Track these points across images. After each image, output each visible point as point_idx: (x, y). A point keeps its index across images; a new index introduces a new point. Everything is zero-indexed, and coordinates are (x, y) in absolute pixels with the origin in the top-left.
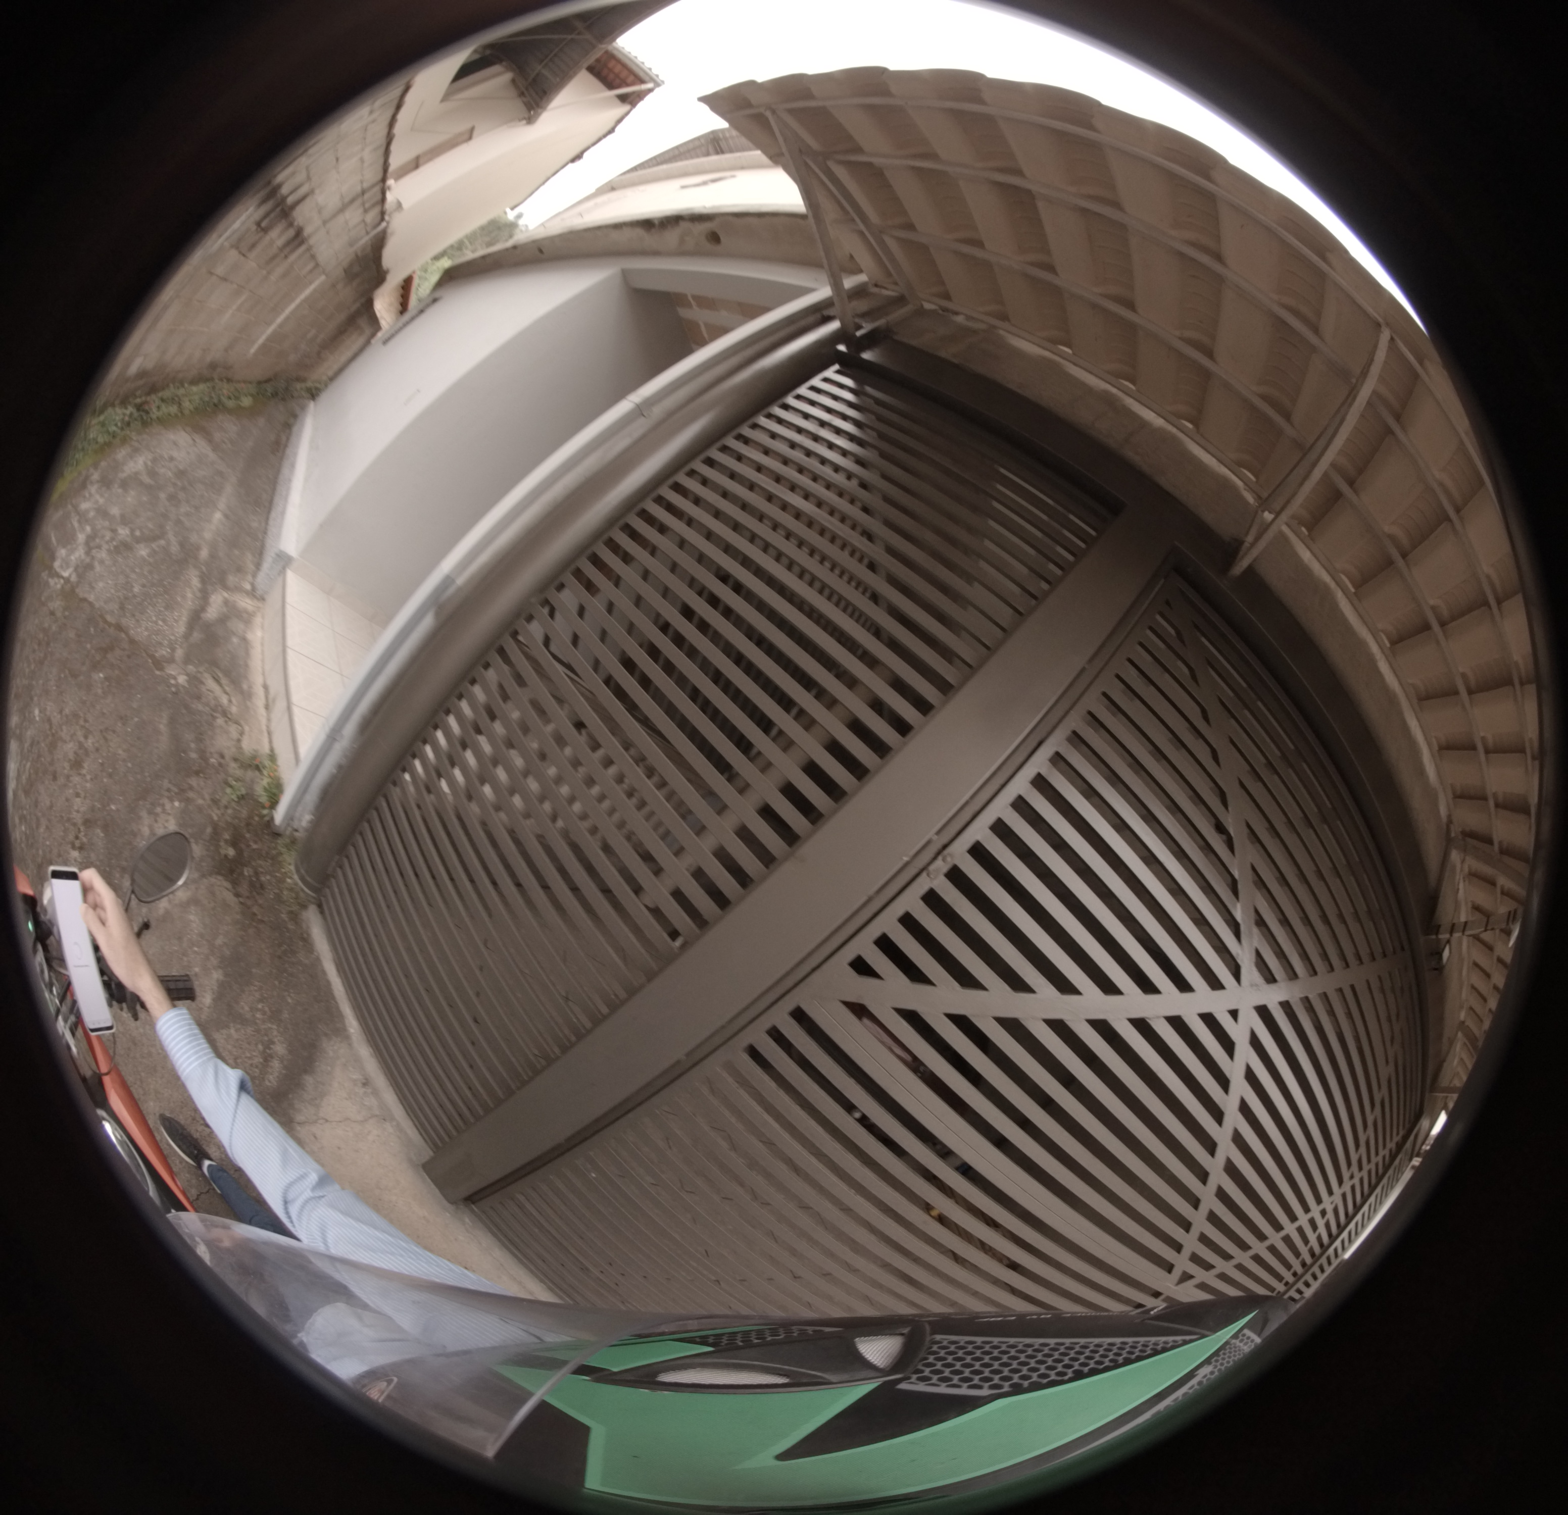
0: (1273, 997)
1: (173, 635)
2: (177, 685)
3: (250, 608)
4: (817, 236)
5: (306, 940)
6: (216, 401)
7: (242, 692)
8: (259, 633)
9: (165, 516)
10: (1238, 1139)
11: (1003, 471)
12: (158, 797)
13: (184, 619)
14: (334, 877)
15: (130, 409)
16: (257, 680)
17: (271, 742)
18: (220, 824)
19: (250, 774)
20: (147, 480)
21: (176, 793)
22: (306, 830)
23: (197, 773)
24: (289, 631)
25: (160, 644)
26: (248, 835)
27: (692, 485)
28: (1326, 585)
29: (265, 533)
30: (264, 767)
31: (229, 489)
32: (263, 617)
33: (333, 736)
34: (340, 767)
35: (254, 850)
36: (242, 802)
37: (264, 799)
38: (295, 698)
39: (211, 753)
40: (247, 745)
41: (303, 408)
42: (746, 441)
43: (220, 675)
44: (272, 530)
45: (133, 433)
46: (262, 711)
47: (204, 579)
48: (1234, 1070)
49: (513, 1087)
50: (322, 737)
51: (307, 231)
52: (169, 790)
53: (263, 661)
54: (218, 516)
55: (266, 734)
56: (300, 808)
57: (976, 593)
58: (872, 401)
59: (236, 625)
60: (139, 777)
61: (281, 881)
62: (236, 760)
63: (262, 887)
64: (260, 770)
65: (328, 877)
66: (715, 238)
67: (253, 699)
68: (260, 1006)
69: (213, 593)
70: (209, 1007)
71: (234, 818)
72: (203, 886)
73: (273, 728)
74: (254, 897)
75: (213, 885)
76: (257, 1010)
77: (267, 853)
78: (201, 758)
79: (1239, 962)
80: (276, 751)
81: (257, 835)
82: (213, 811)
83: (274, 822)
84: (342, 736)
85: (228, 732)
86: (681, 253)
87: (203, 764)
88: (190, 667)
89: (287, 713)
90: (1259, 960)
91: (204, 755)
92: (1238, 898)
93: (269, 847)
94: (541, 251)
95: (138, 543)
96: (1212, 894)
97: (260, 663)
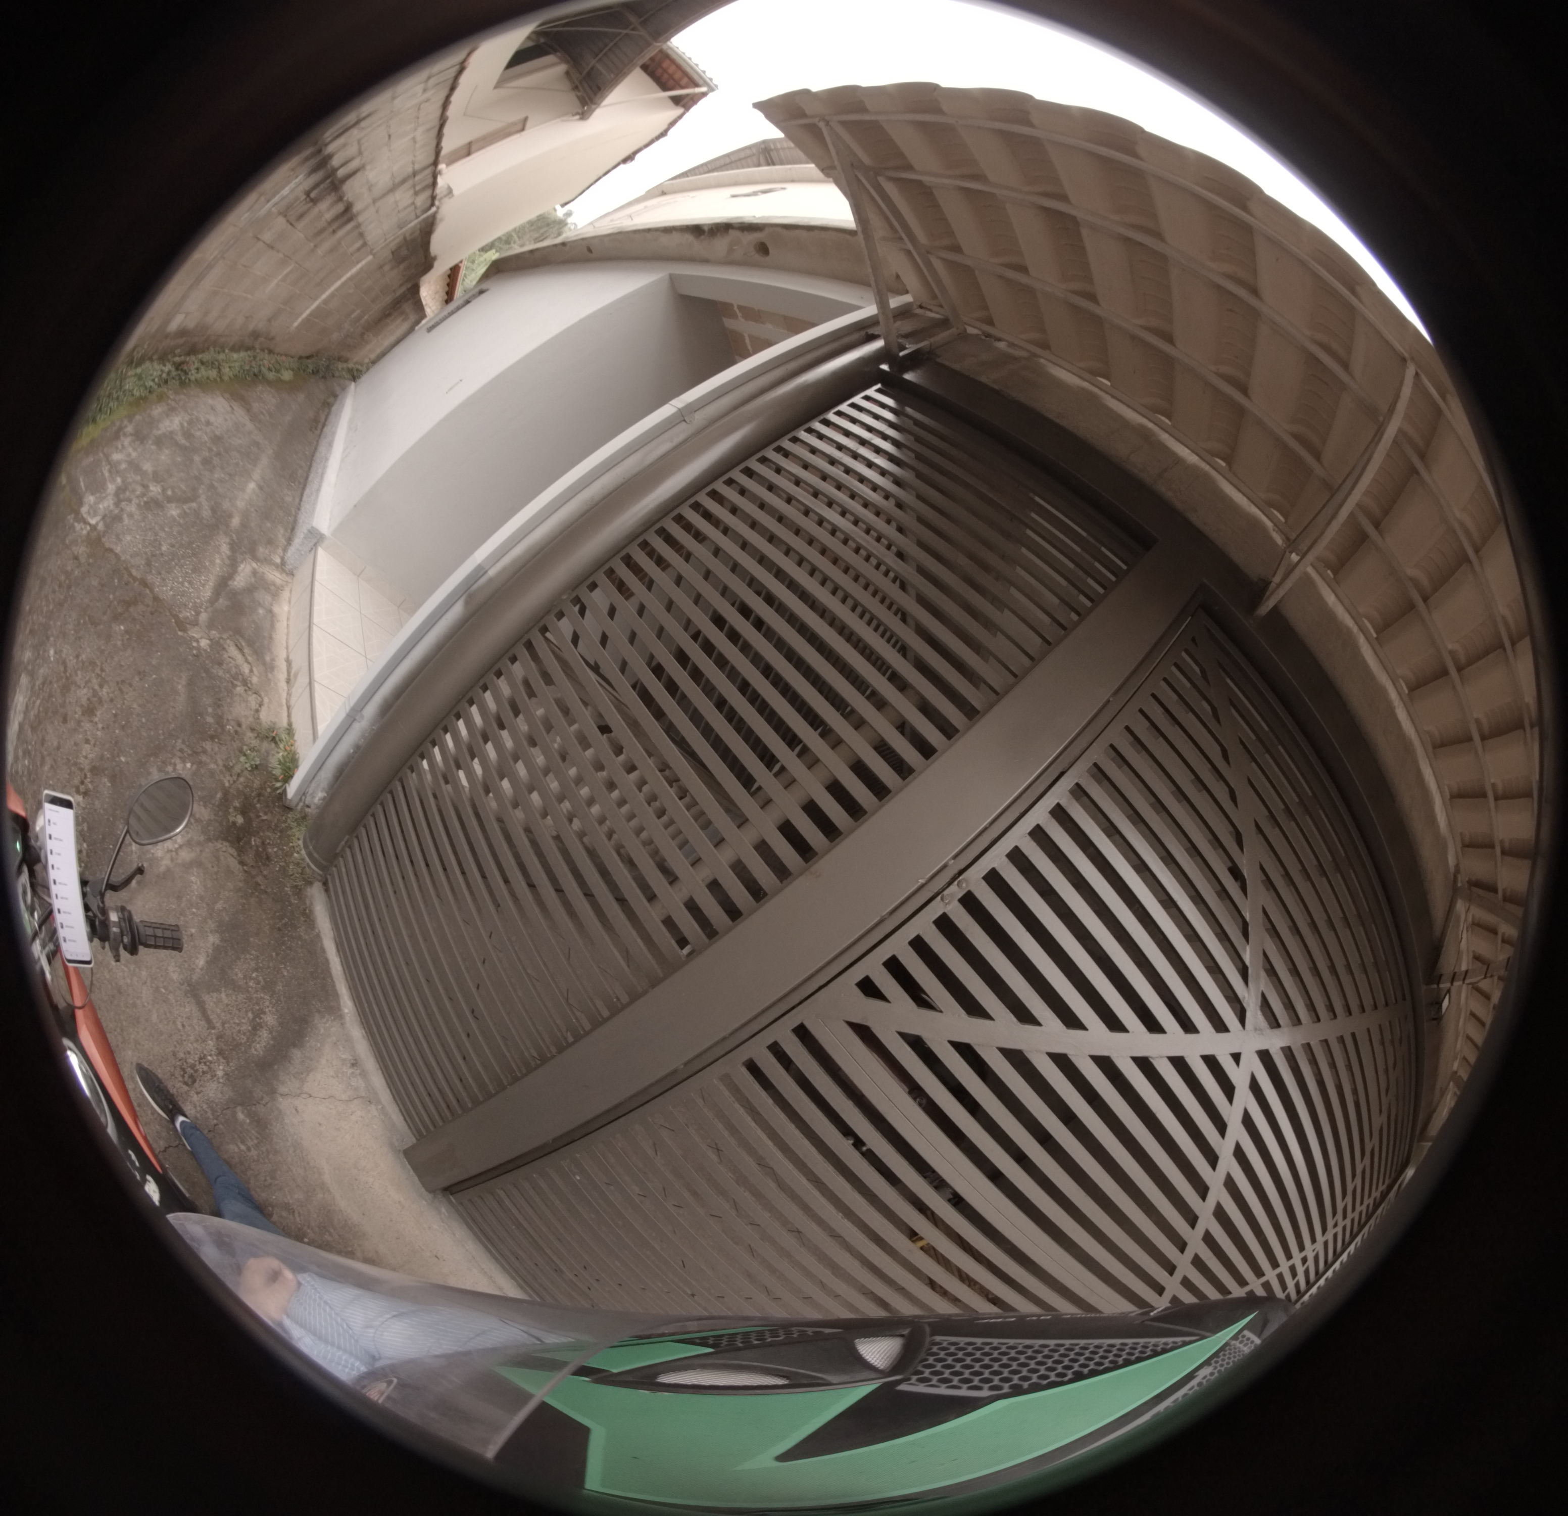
0: (1275, 1042)
1: (198, 598)
2: (198, 648)
3: (278, 582)
4: (865, 253)
5: (308, 916)
6: (256, 371)
7: (264, 664)
8: (286, 608)
9: (198, 479)
10: (1230, 1183)
11: (1038, 499)
12: (170, 756)
13: (211, 584)
14: (343, 858)
15: (169, 367)
16: (282, 654)
17: (289, 716)
18: (231, 790)
19: (265, 745)
20: (183, 441)
21: (189, 755)
22: (318, 807)
23: (212, 738)
24: (316, 608)
25: (185, 605)
26: (258, 806)
27: (730, 494)
28: (1349, 630)
29: (299, 509)
30: (281, 740)
31: (264, 461)
32: (291, 591)
33: (353, 716)
34: (357, 747)
35: (263, 820)
36: (255, 772)
37: (278, 772)
38: (317, 675)
39: (228, 720)
40: (265, 717)
41: (344, 388)
42: (786, 454)
43: (243, 644)
44: (305, 506)
45: (169, 392)
46: (283, 685)
47: (234, 547)
48: (1232, 1115)
49: (505, 1083)
50: (343, 715)
51: (357, 208)
52: (181, 751)
53: (288, 634)
54: (252, 486)
55: (285, 708)
56: (313, 785)
57: (1005, 619)
58: (912, 423)
59: (263, 597)
60: (152, 733)
61: (289, 854)
62: (252, 730)
63: (268, 858)
64: (276, 743)
65: (336, 856)
66: (763, 249)
67: (276, 672)
68: (254, 975)
69: (242, 562)
70: (201, 969)
71: (246, 787)
72: (207, 850)
73: (292, 702)
74: (259, 867)
75: (217, 850)
76: (251, 978)
77: (276, 826)
78: (218, 723)
79: (1245, 1005)
80: (294, 726)
81: (267, 806)
82: (225, 777)
83: (286, 795)
84: (362, 717)
85: (247, 701)
86: (729, 262)
87: (219, 730)
88: (214, 632)
89: (308, 689)
90: (1265, 1004)
91: (220, 720)
92: (1247, 941)
93: (278, 820)
94: (590, 250)
95: (169, 502)
96: (1223, 936)
97: (285, 637)
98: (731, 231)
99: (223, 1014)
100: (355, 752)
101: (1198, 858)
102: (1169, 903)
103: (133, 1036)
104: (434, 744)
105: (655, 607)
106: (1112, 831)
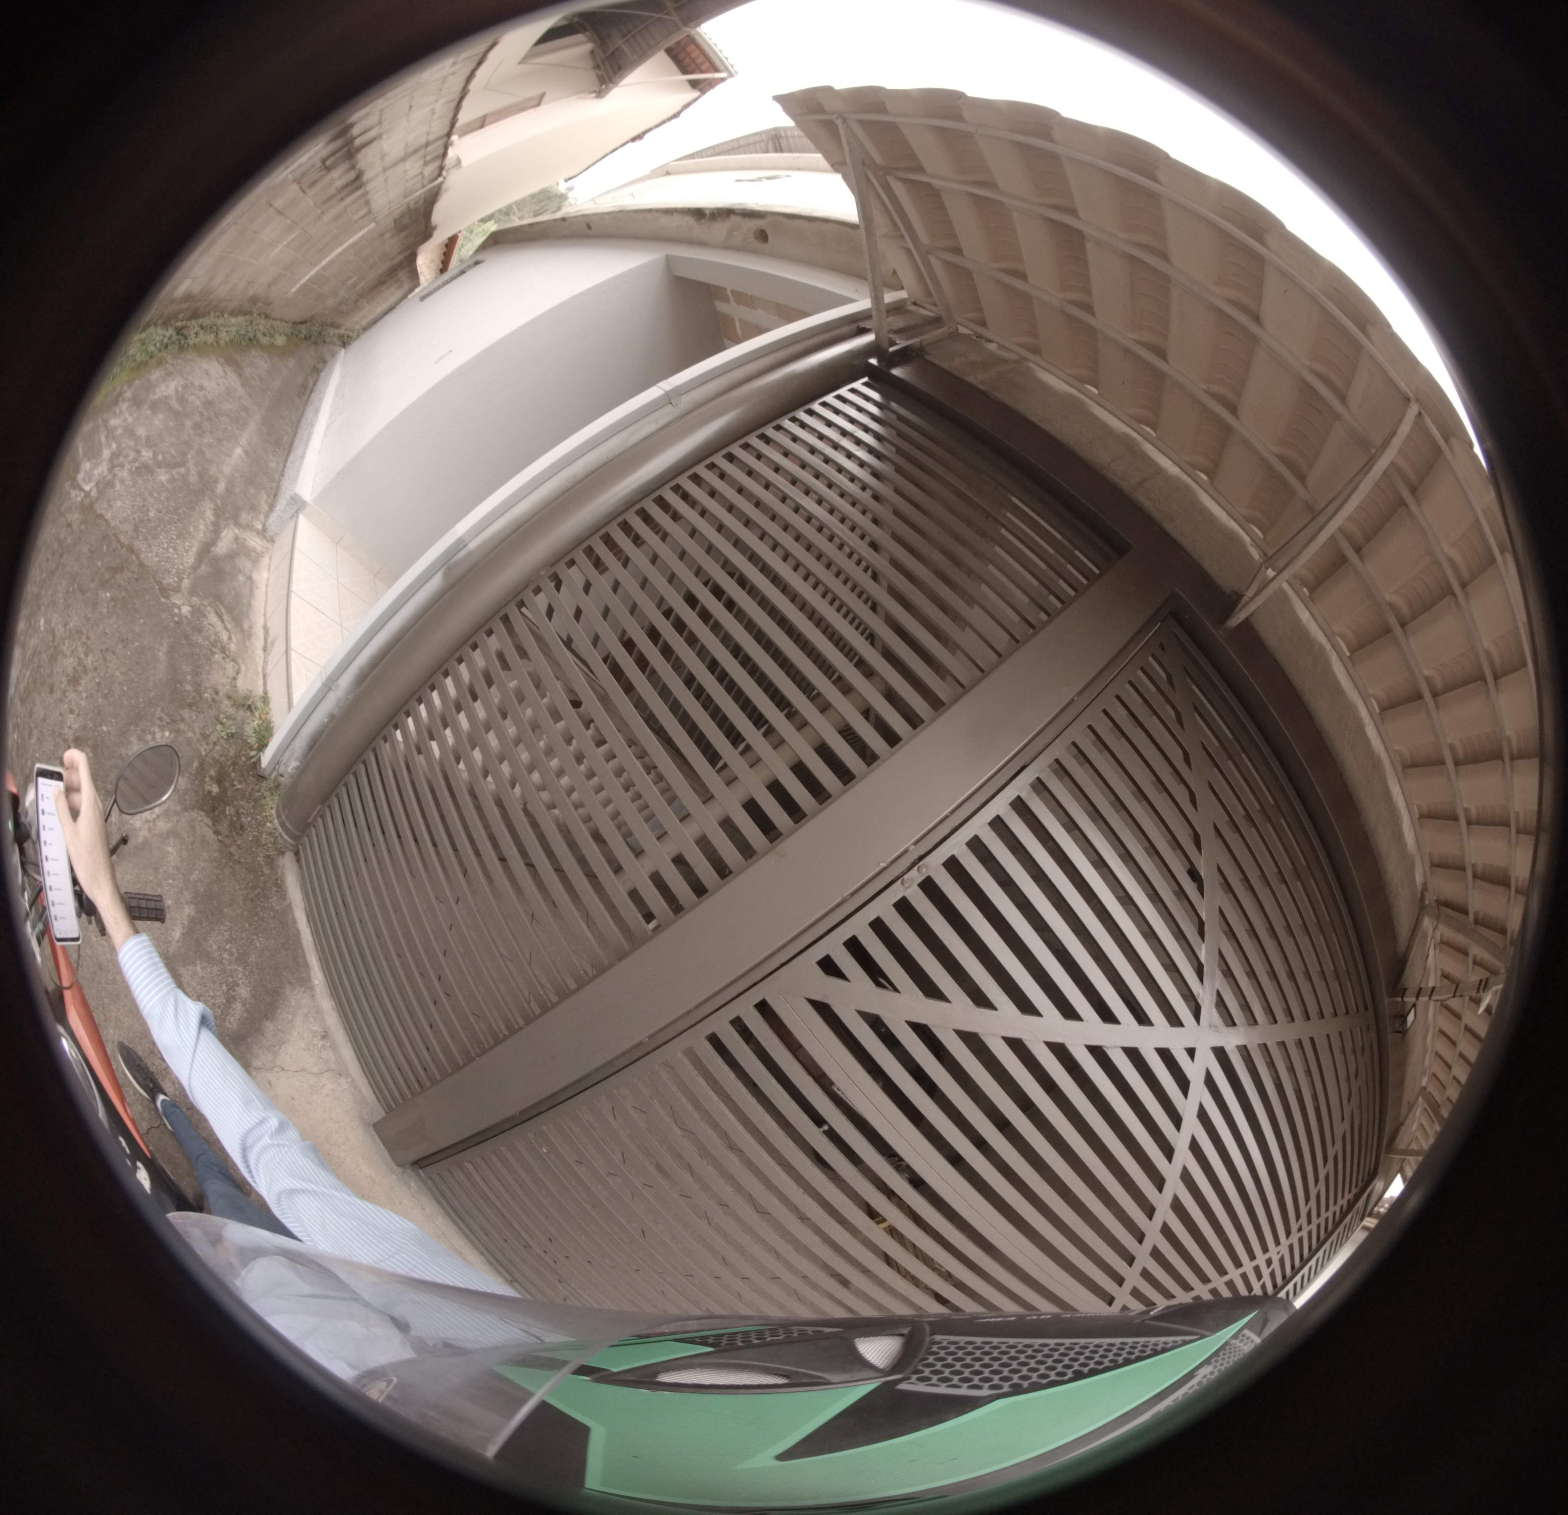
0: (1231, 1040)
1: (182, 564)
2: (180, 615)
3: (259, 548)
4: (866, 249)
5: (280, 887)
6: (251, 335)
7: (242, 630)
8: (265, 575)
9: (188, 444)
10: (1186, 1177)
11: (1014, 499)
12: (149, 724)
13: (194, 550)
14: (314, 826)
15: (171, 332)
16: (259, 621)
17: (265, 684)
18: (207, 759)
19: (241, 713)
20: (174, 407)
21: (167, 723)
22: (292, 776)
23: (190, 706)
24: (295, 576)
25: (169, 572)
26: (233, 775)
27: (711, 477)
28: (1321, 646)
29: (282, 475)
30: (256, 709)
31: (252, 426)
32: (270, 558)
33: (328, 686)
34: (332, 717)
35: (238, 789)
36: (231, 740)
37: (253, 740)
38: (294, 644)
39: (206, 688)
40: (242, 684)
41: (334, 355)
42: (767, 440)
43: (223, 611)
44: (289, 472)
45: (169, 357)
46: (259, 652)
47: (219, 513)
48: (1188, 1108)
49: (473, 1055)
50: (319, 685)
51: (365, 178)
52: (161, 719)
53: (265, 602)
54: (238, 451)
55: (261, 676)
56: (288, 753)
57: (974, 615)
58: (895, 417)
59: (244, 563)
60: (133, 701)
61: (262, 824)
62: (229, 698)
63: (242, 827)
64: (251, 711)
65: (308, 825)
66: (763, 236)
67: (253, 640)
68: (228, 947)
69: (225, 528)
70: (178, 942)
71: (221, 756)
72: (184, 820)
73: (269, 670)
74: (233, 837)
75: (193, 820)
76: (225, 950)
77: (250, 795)
78: (196, 691)
79: (1200, 1001)
80: (270, 694)
81: (242, 775)
82: (201, 745)
83: (260, 764)
84: (338, 686)
85: (224, 669)
86: (727, 246)
87: (197, 698)
88: (195, 599)
89: (284, 658)
90: (1221, 1003)
91: (198, 689)
92: (1203, 940)
93: (252, 789)
94: (589, 227)
95: (159, 467)
96: (1179, 935)
97: (263, 604)
98: (732, 217)
99: (199, 987)
100: (329, 722)
101: (1156, 857)
102: (1126, 900)
103: (113, 1014)
104: (408, 714)
105: (630, 585)
106: (1071, 826)
